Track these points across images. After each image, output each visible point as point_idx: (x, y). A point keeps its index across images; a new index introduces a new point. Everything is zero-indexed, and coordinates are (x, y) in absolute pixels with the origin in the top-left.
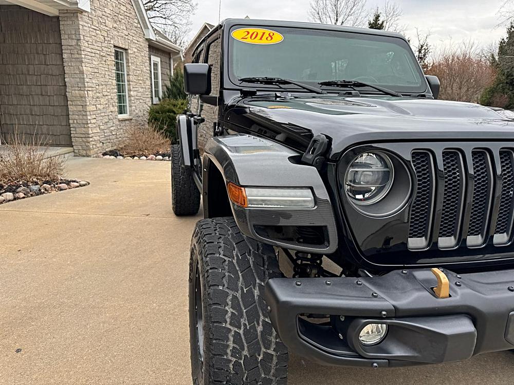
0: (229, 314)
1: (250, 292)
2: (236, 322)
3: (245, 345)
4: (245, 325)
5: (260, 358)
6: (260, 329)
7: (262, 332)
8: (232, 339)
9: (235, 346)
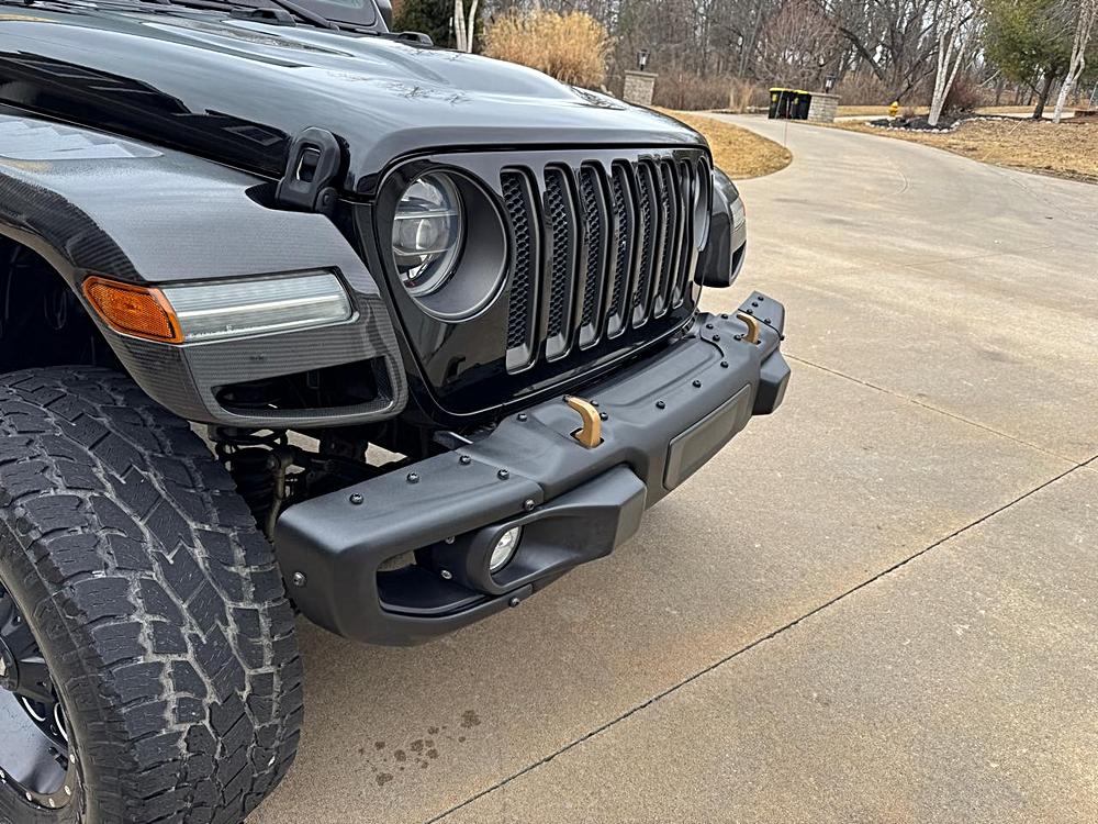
0: (147, 630)
1: (185, 559)
2: (167, 640)
3: (207, 681)
4: (195, 638)
5: (245, 694)
6: (231, 631)
7: (240, 638)
8: (168, 683)
9: (182, 694)
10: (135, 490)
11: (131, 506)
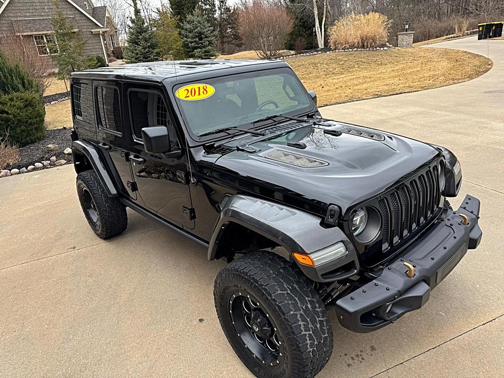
0: (302, 326)
1: (307, 307)
2: (307, 329)
3: (315, 338)
4: (312, 328)
5: (322, 342)
6: (318, 326)
7: (320, 327)
8: (308, 339)
9: (311, 342)
10: (293, 290)
11: (294, 295)
